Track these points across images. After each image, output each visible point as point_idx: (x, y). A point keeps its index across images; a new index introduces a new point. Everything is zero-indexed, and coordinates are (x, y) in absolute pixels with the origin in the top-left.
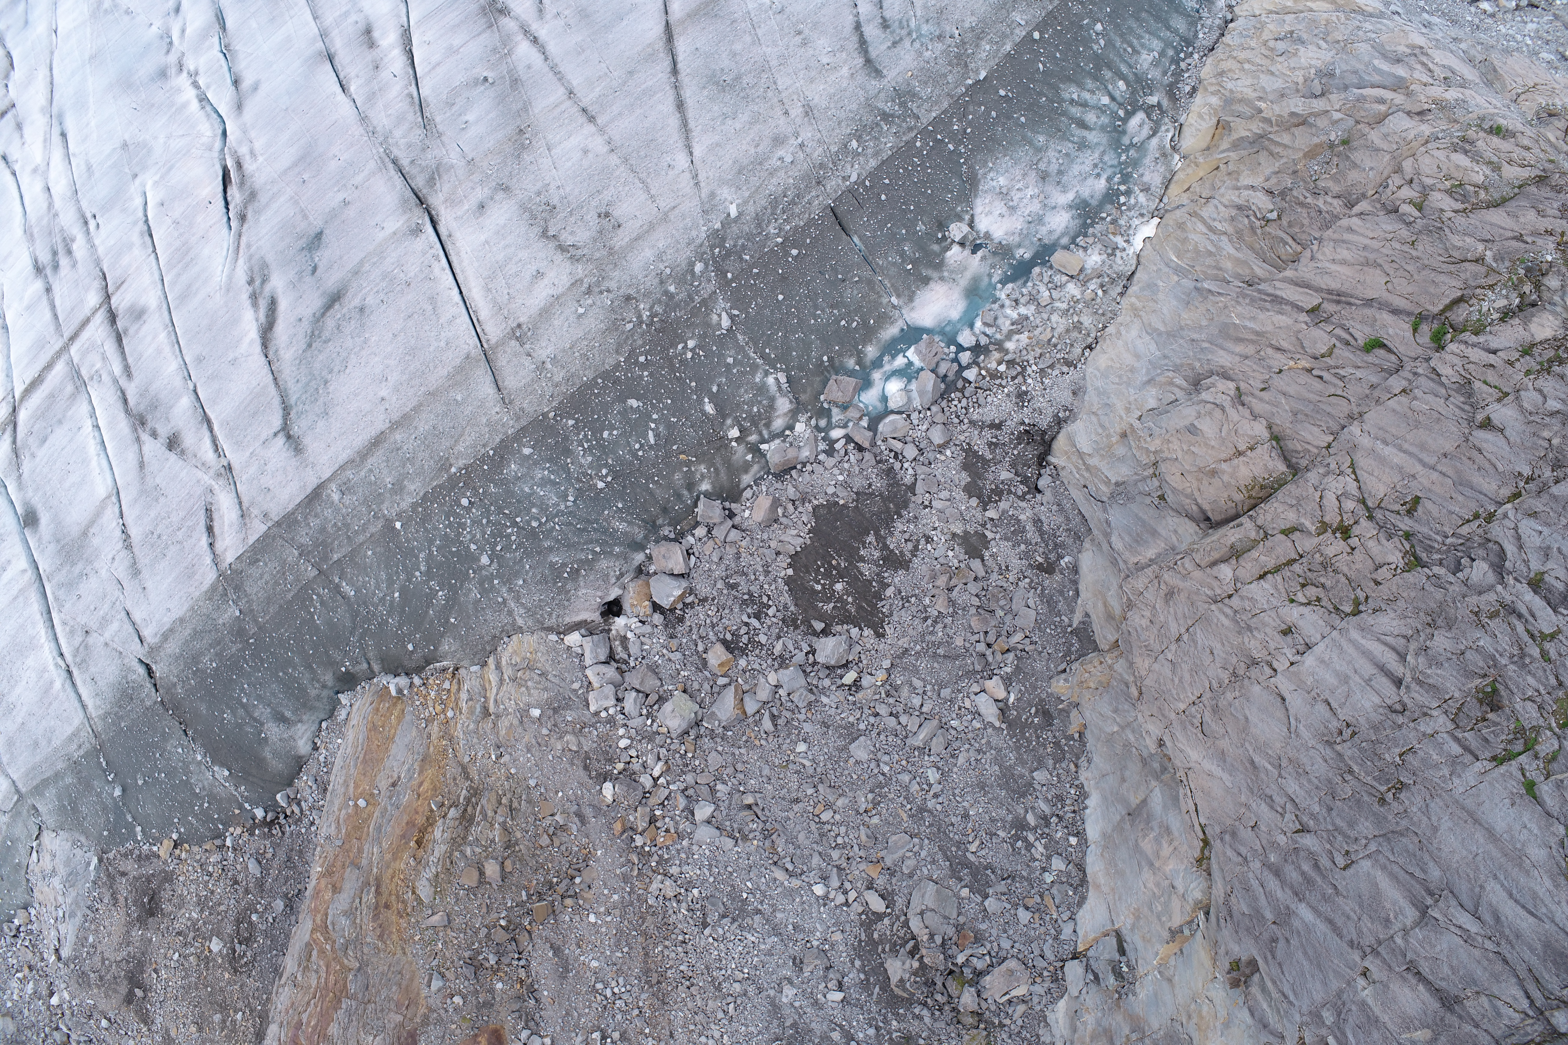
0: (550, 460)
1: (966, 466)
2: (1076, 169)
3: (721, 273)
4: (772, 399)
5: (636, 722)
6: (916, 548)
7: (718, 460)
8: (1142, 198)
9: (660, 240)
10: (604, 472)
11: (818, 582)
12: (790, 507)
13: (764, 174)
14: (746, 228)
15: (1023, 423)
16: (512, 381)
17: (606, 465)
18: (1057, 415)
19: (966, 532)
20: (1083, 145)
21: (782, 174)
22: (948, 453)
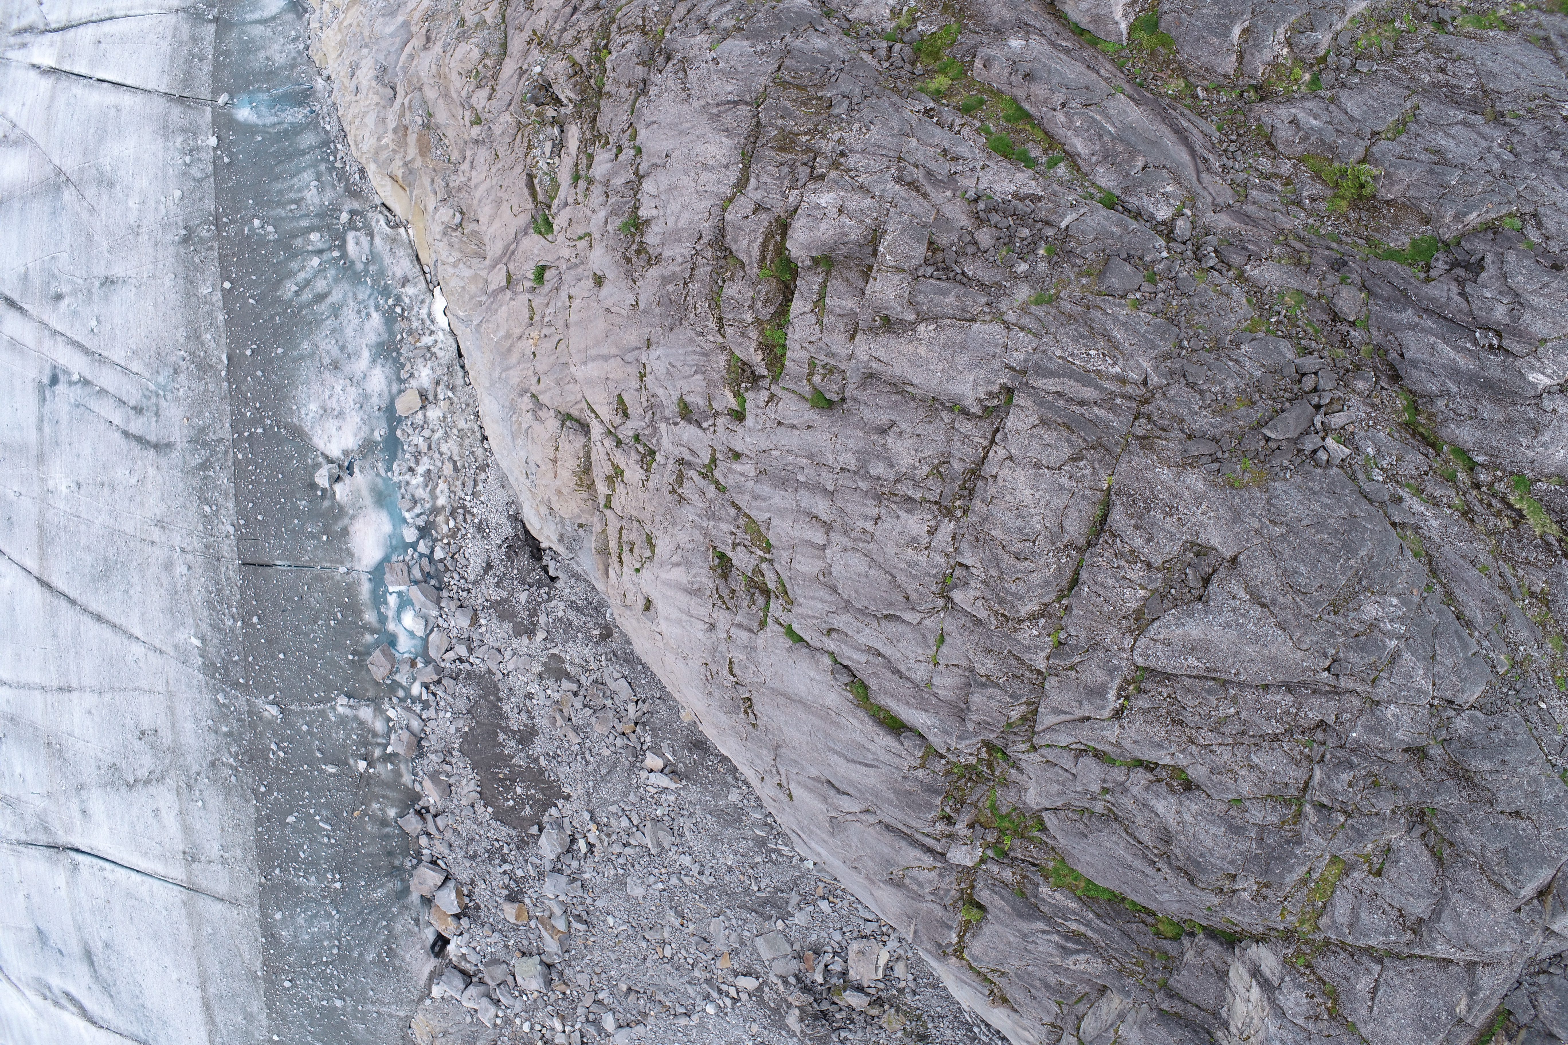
0: (296, 905)
1: (502, 618)
2: (349, 332)
3: (236, 685)
4: (356, 718)
5: (518, 1006)
6: (528, 712)
7: (377, 790)
8: (410, 290)
9: (184, 710)
10: (329, 876)
11: (508, 800)
12: (447, 767)
13: (185, 596)
14: (216, 641)
15: (500, 546)
16: (222, 888)
17: (326, 871)
18: (510, 516)
19: (544, 664)
20: (336, 311)
21: (194, 583)
22: (483, 621)
